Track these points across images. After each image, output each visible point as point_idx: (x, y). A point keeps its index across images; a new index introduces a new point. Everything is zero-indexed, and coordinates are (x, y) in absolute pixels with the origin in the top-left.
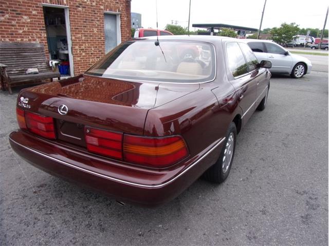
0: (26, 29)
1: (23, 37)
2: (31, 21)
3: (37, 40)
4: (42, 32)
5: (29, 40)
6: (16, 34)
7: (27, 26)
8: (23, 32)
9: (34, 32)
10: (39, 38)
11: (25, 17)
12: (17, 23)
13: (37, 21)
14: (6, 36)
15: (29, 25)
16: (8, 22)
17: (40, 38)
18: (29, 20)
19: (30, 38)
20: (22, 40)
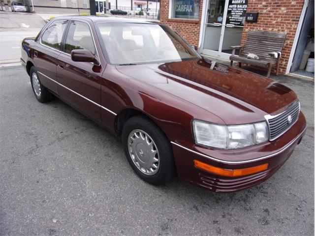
0: (279, 20)
1: (274, 27)
2: (287, 12)
3: (286, 31)
4: (293, 23)
5: (278, 30)
6: (269, 25)
7: (282, 17)
8: (276, 22)
9: (285, 23)
10: (288, 28)
11: (283, 8)
12: (274, 14)
13: (292, 12)
14: (262, 26)
15: (283, 16)
16: (268, 14)
17: (290, 28)
18: (285, 11)
19: (280, 28)
20: (272, 30)
